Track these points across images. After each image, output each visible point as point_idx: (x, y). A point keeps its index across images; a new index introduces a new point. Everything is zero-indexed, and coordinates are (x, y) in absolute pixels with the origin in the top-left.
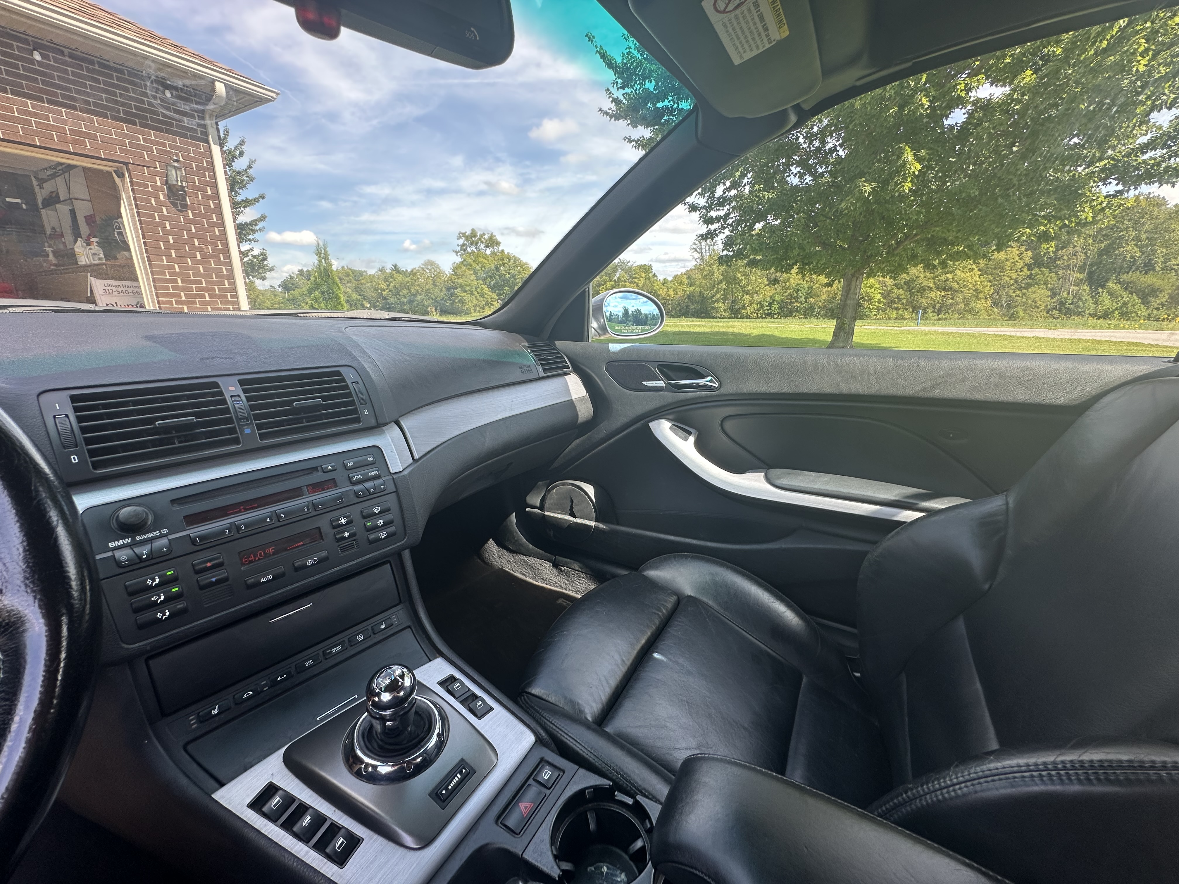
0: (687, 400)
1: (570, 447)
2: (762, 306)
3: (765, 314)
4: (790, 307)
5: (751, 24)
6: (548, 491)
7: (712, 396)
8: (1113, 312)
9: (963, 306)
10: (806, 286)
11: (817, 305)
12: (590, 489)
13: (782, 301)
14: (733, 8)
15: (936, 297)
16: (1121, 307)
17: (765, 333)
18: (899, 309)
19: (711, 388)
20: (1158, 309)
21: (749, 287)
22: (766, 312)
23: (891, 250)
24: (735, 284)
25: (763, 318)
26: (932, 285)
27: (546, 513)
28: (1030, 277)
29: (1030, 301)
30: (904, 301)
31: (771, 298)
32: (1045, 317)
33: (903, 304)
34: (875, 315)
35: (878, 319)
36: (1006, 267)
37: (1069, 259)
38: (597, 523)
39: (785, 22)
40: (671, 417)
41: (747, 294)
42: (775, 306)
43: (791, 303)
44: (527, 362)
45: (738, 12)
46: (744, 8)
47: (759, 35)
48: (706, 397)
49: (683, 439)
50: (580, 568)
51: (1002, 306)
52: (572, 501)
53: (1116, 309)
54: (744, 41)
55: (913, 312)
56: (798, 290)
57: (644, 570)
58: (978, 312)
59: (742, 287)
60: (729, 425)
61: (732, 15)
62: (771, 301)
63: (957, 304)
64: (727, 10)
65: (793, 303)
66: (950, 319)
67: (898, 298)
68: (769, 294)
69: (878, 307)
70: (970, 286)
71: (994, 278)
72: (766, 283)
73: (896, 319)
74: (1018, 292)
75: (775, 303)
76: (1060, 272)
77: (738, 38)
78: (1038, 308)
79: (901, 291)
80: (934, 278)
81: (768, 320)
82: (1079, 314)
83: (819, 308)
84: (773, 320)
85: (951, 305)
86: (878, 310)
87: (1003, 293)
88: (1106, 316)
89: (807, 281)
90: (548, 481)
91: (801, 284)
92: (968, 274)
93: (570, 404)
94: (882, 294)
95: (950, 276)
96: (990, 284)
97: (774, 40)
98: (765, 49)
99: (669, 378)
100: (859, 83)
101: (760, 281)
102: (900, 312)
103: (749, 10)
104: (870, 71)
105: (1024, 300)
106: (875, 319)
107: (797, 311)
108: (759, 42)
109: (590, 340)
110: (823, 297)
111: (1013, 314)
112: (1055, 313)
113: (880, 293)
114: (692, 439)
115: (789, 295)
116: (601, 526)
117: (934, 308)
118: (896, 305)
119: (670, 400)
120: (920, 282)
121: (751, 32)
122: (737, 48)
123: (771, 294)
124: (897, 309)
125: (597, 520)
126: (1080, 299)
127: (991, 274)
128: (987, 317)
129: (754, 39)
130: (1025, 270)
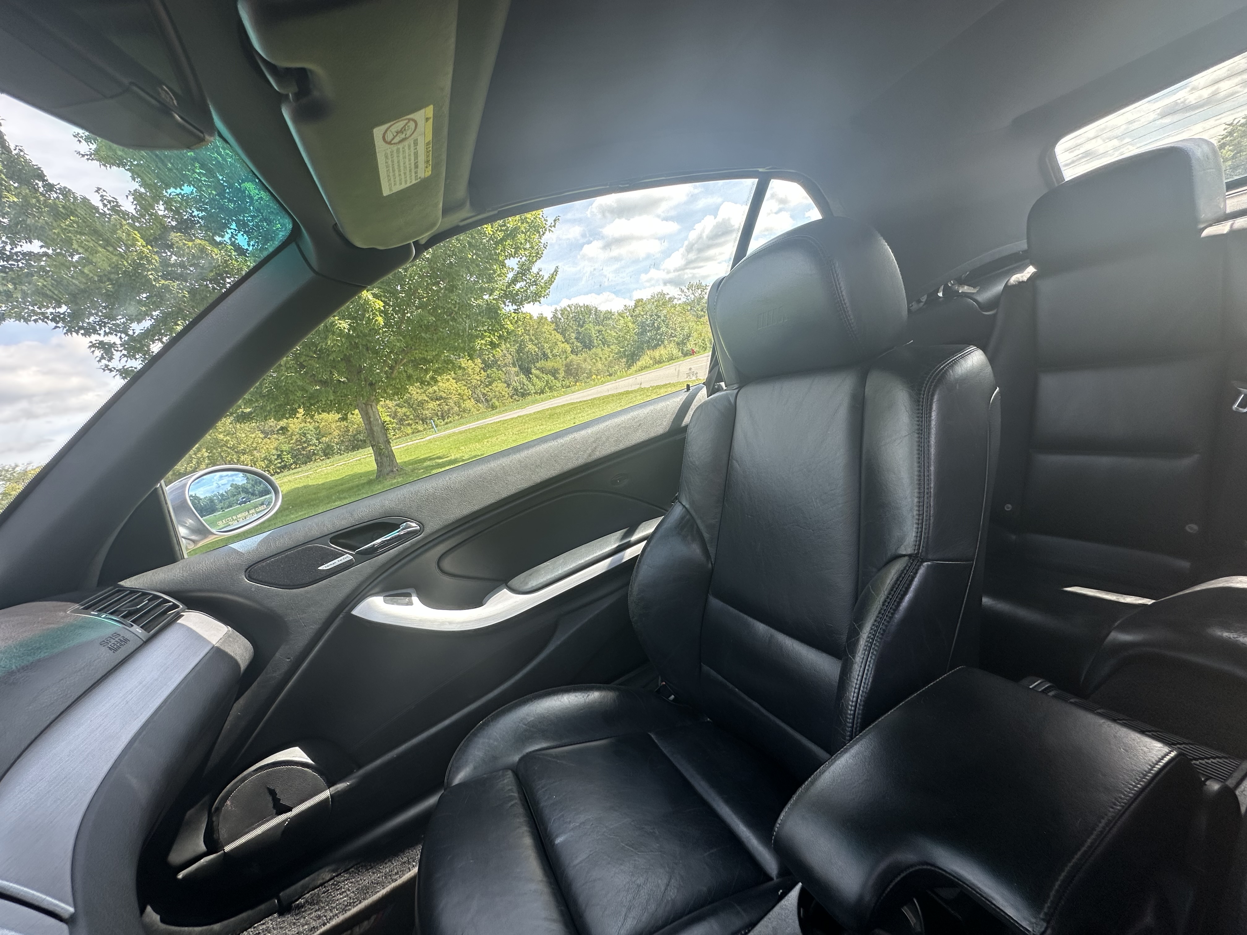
0: (392, 559)
1: (230, 718)
2: (270, 461)
3: (279, 468)
4: (305, 452)
5: (407, 160)
6: (213, 814)
7: (418, 542)
8: (544, 388)
9: (458, 409)
10: (311, 427)
11: (333, 442)
12: (296, 754)
13: (292, 448)
14: (397, 141)
15: (434, 406)
16: (547, 384)
17: (298, 486)
18: (411, 425)
19: (415, 533)
20: (563, 380)
21: (242, 446)
22: (279, 465)
23: (389, 375)
24: (221, 447)
25: (278, 473)
26: (426, 399)
27: (227, 849)
28: (488, 376)
29: (497, 393)
30: (412, 417)
31: (277, 449)
32: (512, 402)
33: (411, 419)
34: (394, 435)
35: (398, 438)
36: (470, 373)
37: (504, 359)
38: (331, 789)
39: (431, 163)
40: (377, 590)
41: (244, 454)
42: (288, 458)
43: (303, 448)
44: (109, 632)
45: (400, 146)
46: (406, 143)
47: (410, 171)
48: (413, 545)
49: (407, 604)
50: (334, 871)
51: (482, 401)
52: (272, 793)
53: (545, 386)
54: (397, 174)
55: (423, 423)
56: (305, 434)
57: (451, 780)
58: (470, 410)
59: (233, 448)
60: (447, 564)
61: (395, 148)
62: (279, 453)
63: (452, 408)
64: (393, 142)
65: (306, 447)
66: (454, 420)
67: (405, 415)
68: (272, 447)
69: (392, 428)
70: (454, 392)
71: (467, 382)
72: (262, 436)
73: (413, 433)
74: (487, 389)
75: (285, 453)
76: (504, 369)
77: (394, 171)
78: (505, 396)
79: (404, 410)
80: (424, 392)
81: (286, 472)
82: (529, 394)
83: (337, 444)
84: (291, 472)
85: (449, 410)
86: (394, 430)
87: (478, 391)
88: (542, 392)
89: (309, 422)
90: (206, 799)
91: (304, 427)
92: (448, 384)
93: (217, 654)
94: (390, 416)
95: (435, 388)
96: (466, 388)
97: (420, 178)
98: (411, 184)
99: (352, 548)
100: (462, 224)
101: (253, 436)
102: (413, 427)
103: (409, 146)
104: (472, 214)
105: (494, 394)
106: (396, 439)
107: (314, 454)
108: (408, 178)
109: (186, 556)
110: (336, 433)
111: (492, 405)
112: (515, 397)
113: (387, 415)
114: (415, 599)
115: (297, 441)
116: (341, 786)
117: (437, 416)
118: (407, 422)
119: (369, 570)
120: (416, 398)
121: (405, 167)
122: (389, 180)
123: (275, 445)
124: (409, 425)
125: (330, 784)
126: (524, 385)
127: (463, 380)
128: (478, 412)
129: (405, 174)
130: (482, 372)
